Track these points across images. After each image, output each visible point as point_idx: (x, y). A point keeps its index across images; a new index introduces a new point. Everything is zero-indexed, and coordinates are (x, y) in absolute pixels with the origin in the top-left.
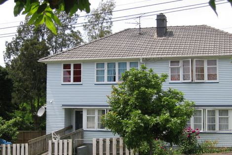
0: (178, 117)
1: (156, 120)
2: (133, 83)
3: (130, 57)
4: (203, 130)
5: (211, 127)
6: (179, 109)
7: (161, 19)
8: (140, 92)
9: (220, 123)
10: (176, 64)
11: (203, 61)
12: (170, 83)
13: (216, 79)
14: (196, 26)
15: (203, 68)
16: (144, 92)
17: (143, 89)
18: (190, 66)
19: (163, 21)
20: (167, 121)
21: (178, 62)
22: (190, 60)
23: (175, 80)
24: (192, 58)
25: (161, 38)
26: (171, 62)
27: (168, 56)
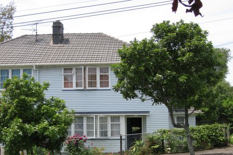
0: (57, 125)
1: (35, 129)
2: (13, 92)
3: (24, 64)
4: (96, 137)
5: (103, 134)
6: (58, 117)
7: (58, 26)
8: (20, 101)
9: (112, 129)
10: (70, 71)
11: (96, 69)
12: (63, 90)
13: (108, 86)
14: (93, 34)
15: (96, 75)
16: (24, 100)
17: (23, 97)
18: (83, 74)
19: (59, 28)
20: (45, 129)
21: (71, 69)
22: (83, 67)
23: (68, 87)
24: (85, 66)
25: (56, 45)
26: (65, 69)
27: (61, 63)
